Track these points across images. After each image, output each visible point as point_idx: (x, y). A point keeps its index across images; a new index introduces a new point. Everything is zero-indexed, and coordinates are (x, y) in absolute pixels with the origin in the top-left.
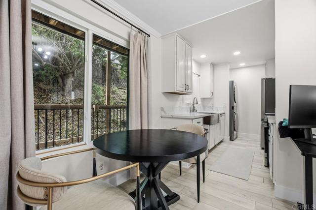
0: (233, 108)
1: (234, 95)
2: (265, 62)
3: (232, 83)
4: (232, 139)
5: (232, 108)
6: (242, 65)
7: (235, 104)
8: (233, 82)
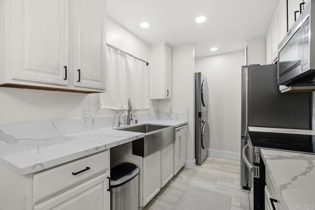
0: (200, 115)
1: (202, 95)
2: (246, 44)
3: (198, 76)
4: (198, 163)
5: (198, 115)
6: (214, 49)
7: (203, 109)
8: (200, 74)
